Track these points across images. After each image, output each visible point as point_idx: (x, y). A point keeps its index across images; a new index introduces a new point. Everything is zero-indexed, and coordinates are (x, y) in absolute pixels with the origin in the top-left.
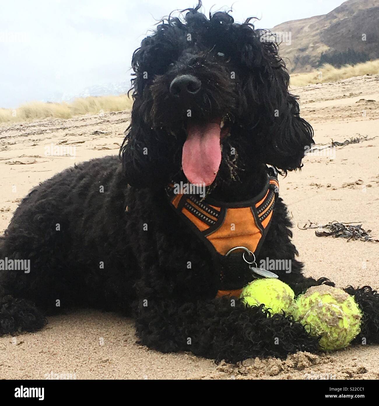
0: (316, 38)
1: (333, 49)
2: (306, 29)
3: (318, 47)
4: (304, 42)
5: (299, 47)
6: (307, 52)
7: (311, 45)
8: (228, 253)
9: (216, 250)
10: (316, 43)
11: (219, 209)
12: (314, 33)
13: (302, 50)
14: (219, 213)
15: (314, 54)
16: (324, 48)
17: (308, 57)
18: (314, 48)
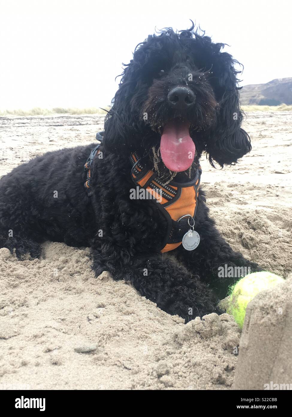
0: (260, 92)
1: (266, 98)
2: (256, 88)
3: (260, 96)
4: (255, 94)
5: (253, 95)
6: (255, 98)
7: (257, 95)
8: (180, 219)
9: (171, 218)
10: (260, 94)
11: (176, 188)
12: (259, 90)
13: (254, 97)
14: (176, 191)
15: (258, 99)
16: (262, 97)
17: (255, 100)
18: (258, 96)
